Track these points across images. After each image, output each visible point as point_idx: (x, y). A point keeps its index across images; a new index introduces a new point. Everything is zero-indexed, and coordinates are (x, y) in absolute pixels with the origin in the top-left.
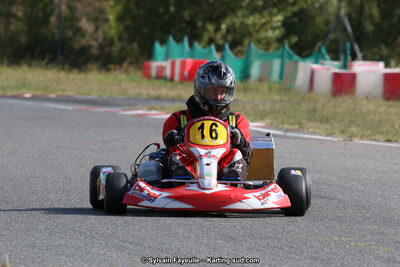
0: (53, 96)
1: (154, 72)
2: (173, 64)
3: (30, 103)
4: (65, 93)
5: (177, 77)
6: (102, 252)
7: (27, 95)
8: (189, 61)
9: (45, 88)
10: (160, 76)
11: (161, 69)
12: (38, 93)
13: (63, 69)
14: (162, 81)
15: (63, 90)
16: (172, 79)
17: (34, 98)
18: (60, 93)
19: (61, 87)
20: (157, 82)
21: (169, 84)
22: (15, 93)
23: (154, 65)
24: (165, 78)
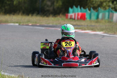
0: (38, 25)
1: (69, 17)
2: (75, 15)
3: (31, 27)
4: (42, 24)
5: (76, 18)
6: (52, 72)
7: (30, 24)
8: (80, 13)
9: (36, 22)
10: (71, 18)
11: (71, 16)
12: (34, 24)
13: (42, 16)
14: (71, 20)
16: (74, 19)
17: (32, 25)
18: (40, 24)
19: (41, 22)
20: (70, 20)
21: (74, 21)
22: (26, 24)
23: (69, 15)
24: (72, 19)
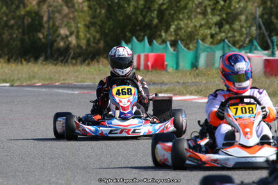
0: (57, 84)
2: (139, 57)
4: (66, 82)
5: (142, 67)
8: (151, 55)
9: (51, 79)
12: (46, 83)
15: (63, 80)
16: (138, 68)
17: (43, 86)
18: (63, 82)
19: (62, 78)
22: (28, 83)
